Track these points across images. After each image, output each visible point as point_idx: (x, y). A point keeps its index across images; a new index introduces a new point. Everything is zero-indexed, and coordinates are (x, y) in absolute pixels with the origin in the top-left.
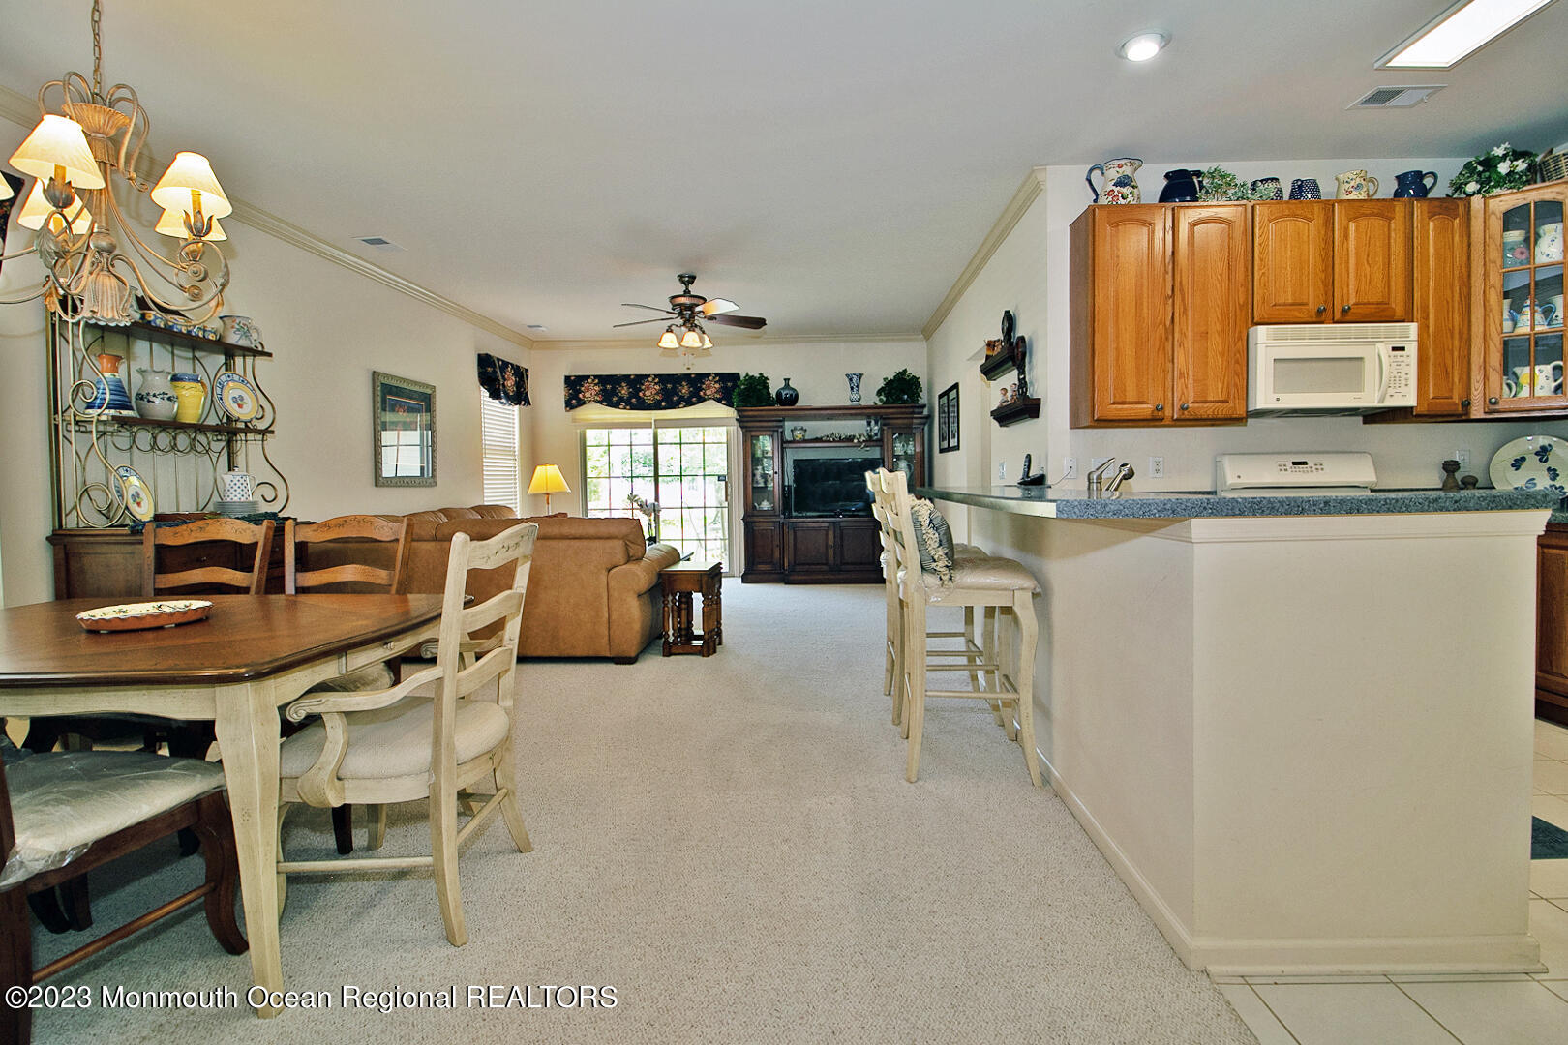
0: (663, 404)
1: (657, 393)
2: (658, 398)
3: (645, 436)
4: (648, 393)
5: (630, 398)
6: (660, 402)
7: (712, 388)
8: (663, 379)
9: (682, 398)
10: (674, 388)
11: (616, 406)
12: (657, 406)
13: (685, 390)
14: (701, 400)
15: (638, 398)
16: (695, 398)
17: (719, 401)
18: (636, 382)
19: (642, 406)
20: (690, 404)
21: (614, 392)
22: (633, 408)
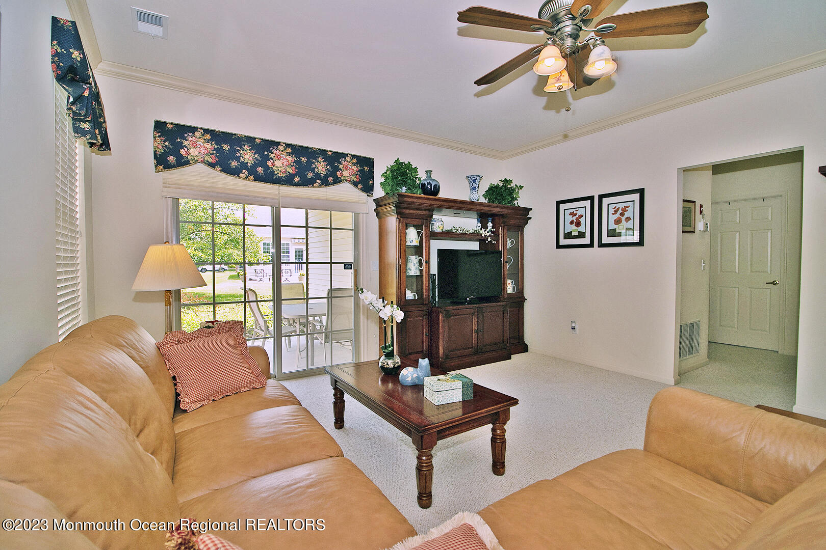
0: (296, 179)
1: (290, 165)
2: (291, 171)
3: (261, 214)
4: (278, 163)
5: (255, 166)
6: (292, 176)
7: (349, 170)
8: (297, 151)
9: (318, 176)
10: (309, 163)
11: (235, 172)
12: (288, 181)
13: (321, 167)
14: (337, 181)
15: (266, 168)
16: (332, 179)
17: (355, 184)
18: (265, 147)
19: (270, 178)
20: (325, 183)
21: (232, 155)
22: (258, 178)
